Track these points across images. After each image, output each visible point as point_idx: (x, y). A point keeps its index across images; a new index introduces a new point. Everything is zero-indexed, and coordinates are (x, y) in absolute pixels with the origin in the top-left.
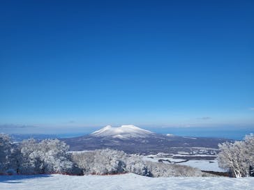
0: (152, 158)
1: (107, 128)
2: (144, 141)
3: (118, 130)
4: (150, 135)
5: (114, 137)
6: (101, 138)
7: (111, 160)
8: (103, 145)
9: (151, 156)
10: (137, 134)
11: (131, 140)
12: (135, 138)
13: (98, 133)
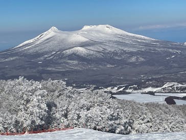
0: (152, 93)
1: (51, 33)
2: (133, 59)
3: (77, 37)
4: (146, 45)
5: (69, 52)
6: (37, 55)
7: (28, 101)
8: (44, 72)
9: (150, 89)
10: (118, 43)
11: (107, 58)
12: (115, 54)
13: (30, 43)
